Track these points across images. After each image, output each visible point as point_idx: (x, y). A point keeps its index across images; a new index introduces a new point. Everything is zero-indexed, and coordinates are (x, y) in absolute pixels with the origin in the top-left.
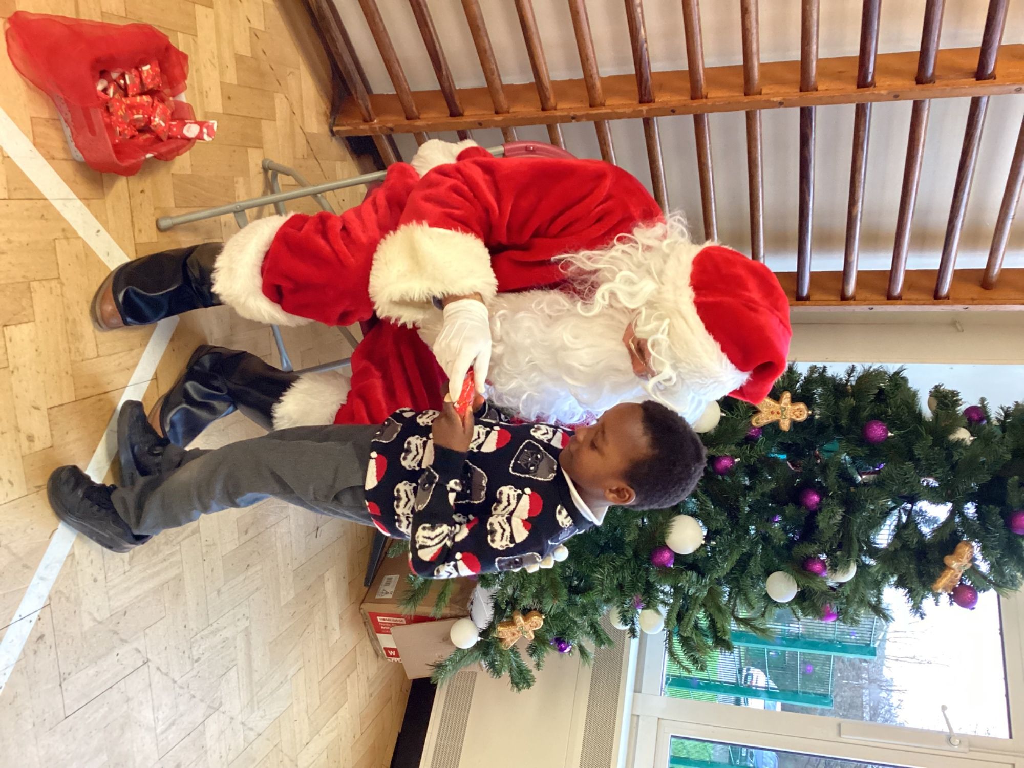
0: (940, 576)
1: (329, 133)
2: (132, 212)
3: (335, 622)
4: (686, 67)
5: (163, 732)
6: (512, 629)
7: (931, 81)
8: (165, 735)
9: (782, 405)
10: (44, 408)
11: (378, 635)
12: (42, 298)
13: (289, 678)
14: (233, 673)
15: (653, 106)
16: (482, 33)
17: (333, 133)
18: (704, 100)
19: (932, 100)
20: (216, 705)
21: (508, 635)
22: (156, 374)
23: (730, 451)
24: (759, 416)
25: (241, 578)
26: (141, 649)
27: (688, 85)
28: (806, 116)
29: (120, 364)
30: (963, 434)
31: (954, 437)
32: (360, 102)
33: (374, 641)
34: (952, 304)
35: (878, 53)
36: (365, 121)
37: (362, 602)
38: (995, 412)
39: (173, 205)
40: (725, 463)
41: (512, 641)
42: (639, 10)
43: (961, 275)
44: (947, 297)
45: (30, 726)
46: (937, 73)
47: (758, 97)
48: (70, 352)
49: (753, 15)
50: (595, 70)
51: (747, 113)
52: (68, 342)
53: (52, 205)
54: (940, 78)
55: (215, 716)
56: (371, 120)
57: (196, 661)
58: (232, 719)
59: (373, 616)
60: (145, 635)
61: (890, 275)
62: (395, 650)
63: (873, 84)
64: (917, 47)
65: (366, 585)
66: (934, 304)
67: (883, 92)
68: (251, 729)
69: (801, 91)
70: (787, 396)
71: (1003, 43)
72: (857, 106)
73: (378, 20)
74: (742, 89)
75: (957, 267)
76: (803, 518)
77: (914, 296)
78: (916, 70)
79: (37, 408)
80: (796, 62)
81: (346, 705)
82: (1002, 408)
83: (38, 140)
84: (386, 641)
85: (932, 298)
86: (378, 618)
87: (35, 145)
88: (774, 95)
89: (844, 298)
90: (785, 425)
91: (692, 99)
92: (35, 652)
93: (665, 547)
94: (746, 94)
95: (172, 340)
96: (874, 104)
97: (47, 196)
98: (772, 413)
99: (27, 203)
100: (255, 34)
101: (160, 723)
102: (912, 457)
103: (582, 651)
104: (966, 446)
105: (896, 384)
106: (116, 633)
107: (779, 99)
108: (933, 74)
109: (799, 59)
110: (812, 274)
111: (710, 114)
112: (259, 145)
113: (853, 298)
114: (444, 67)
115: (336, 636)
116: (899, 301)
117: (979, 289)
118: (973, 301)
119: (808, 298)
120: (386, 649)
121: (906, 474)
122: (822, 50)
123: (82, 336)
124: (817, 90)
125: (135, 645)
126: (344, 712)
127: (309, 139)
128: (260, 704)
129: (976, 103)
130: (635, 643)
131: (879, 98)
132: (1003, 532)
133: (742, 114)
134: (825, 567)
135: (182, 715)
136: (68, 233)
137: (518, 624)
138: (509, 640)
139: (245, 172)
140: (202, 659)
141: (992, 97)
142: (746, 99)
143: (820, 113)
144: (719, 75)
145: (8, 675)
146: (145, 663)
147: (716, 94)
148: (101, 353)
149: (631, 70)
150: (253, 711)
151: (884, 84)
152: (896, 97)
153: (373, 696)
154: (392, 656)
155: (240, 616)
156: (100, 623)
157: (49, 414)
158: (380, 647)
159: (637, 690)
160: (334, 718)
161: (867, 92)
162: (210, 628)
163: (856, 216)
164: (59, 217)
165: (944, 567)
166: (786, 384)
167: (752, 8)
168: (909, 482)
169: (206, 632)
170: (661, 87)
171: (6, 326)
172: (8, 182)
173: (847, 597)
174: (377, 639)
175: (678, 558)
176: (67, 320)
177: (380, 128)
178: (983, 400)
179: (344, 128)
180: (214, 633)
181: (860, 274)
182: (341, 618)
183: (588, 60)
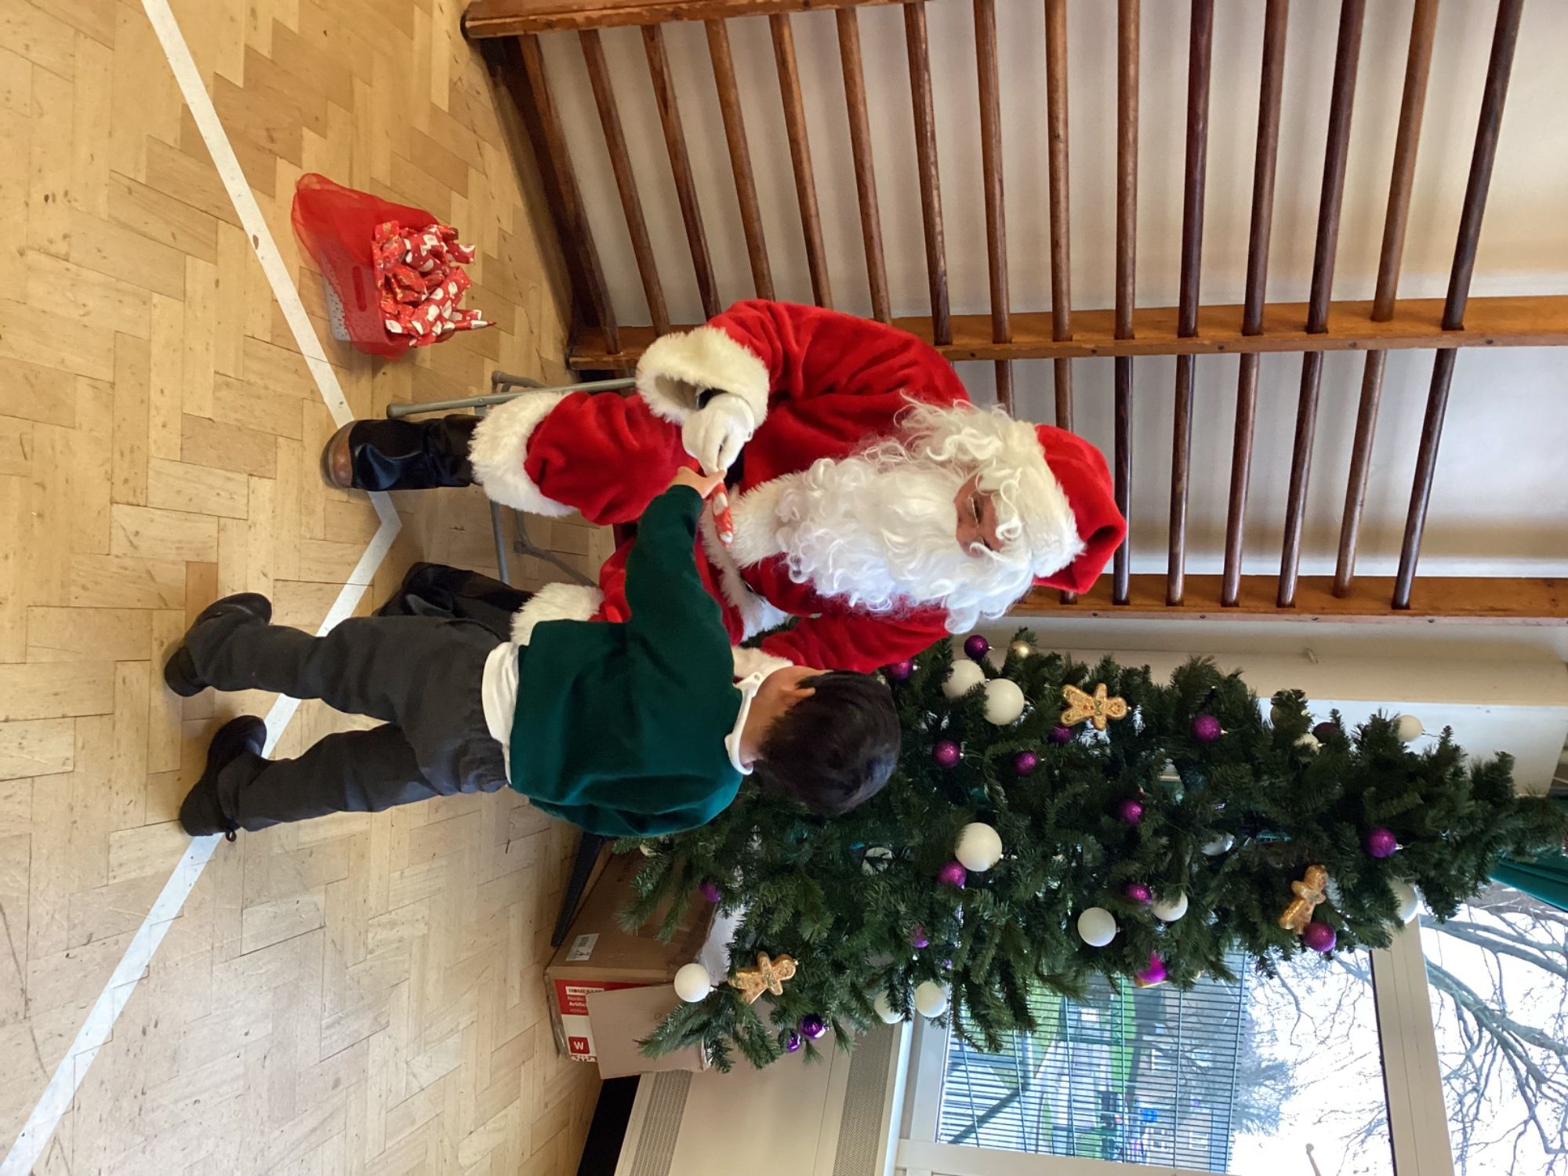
0: (1287, 907)
1: (564, 364)
2: (373, 393)
3: (515, 980)
4: (988, 311)
5: (328, 1027)
6: (755, 976)
7: (1259, 333)
8: (328, 1032)
9: (1098, 697)
10: (272, 576)
11: (563, 1016)
12: (285, 459)
13: (461, 1027)
14: (404, 988)
15: (951, 348)
16: (762, 255)
17: (568, 365)
18: (1008, 345)
19: (1262, 354)
20: (384, 1022)
21: (752, 985)
22: (373, 580)
23: (1035, 746)
24: (1070, 712)
25: (425, 867)
26: (321, 906)
27: (990, 330)
28: (1122, 369)
29: (343, 555)
30: (1309, 739)
31: (1299, 743)
32: (608, 329)
33: (556, 1025)
34: (1299, 614)
35: (1201, 303)
36: (609, 353)
37: (549, 965)
38: (1350, 729)
39: (409, 397)
40: (1031, 761)
41: (755, 994)
42: (939, 238)
43: (1308, 583)
44: (1292, 605)
45: (209, 948)
46: (1265, 325)
47: (1068, 343)
48: (301, 525)
49: (1063, 250)
50: (885, 305)
51: (1056, 362)
52: (300, 512)
53: (305, 362)
54: (1269, 330)
55: (380, 1036)
56: (618, 352)
57: (371, 953)
58: (397, 1050)
59: (561, 985)
60: (326, 891)
61: (1226, 578)
62: (584, 1040)
63: (1195, 334)
64: (1243, 302)
65: (553, 943)
66: (1277, 613)
67: (1206, 342)
68: (415, 1076)
69: (1116, 338)
70: (1102, 690)
71: (1334, 297)
72: (1180, 358)
73: (643, 233)
74: (1051, 336)
75: (1300, 574)
76: (1122, 836)
77: (1256, 604)
78: (1242, 322)
79: (265, 575)
80: (1111, 311)
81: (517, 1103)
82: (1359, 727)
83: (304, 292)
84: (575, 1026)
85: (1274, 607)
86: (567, 988)
87: (299, 295)
88: (1085, 341)
89: (1170, 602)
90: (1101, 721)
91: (996, 341)
92: (226, 859)
93: (954, 861)
94: (1055, 340)
95: (392, 547)
96: (1198, 356)
97: (303, 350)
98: (1085, 707)
99: (286, 353)
100: (503, 236)
101: (326, 1014)
102: (1250, 758)
103: (840, 1035)
104: (1314, 752)
105: (1231, 686)
106: (299, 873)
107: (1091, 346)
108: (1261, 324)
109: (1114, 307)
110: (1131, 576)
111: (1014, 361)
112: (495, 358)
113: (1181, 603)
114: (712, 294)
115: (515, 999)
116: (1235, 609)
117: (1333, 598)
118: (1323, 611)
119: (1126, 602)
120: (572, 1040)
121: (1242, 777)
122: (1141, 299)
123: (314, 511)
124: (1133, 337)
125: (316, 898)
126: (514, 1111)
127: (544, 366)
128: (428, 1047)
129: (1310, 360)
130: (907, 1028)
131: (1204, 350)
132: (1358, 851)
133: (1051, 361)
134: (1149, 896)
135: (347, 1016)
136: (315, 395)
137: (764, 969)
138: (750, 993)
139: (480, 383)
140: (376, 953)
141: (1326, 353)
142: (1056, 345)
143: (1139, 365)
144: (1025, 322)
145: (199, 872)
146: (321, 928)
147: (1020, 339)
148: (329, 537)
149: (929, 313)
150: (418, 1055)
151: (1206, 335)
152: (1221, 349)
153: (550, 1106)
154: (580, 1051)
155: (419, 917)
156: (287, 852)
157: (275, 587)
158: (563, 1033)
159: (904, 1133)
160: (503, 1113)
161: (1189, 341)
162: (387, 915)
163: (1181, 494)
164: (310, 376)
165: (1293, 897)
166: (1101, 676)
167: (1063, 242)
168: (1246, 788)
169: (383, 919)
170: (960, 331)
171: (251, 475)
172: (273, 326)
173: (1177, 941)
174: (561, 1022)
175: (970, 876)
176: (303, 488)
177: (627, 361)
178: (1334, 713)
179: (583, 360)
180: (393, 924)
181: (1186, 577)
182: (522, 977)
183: (879, 291)
